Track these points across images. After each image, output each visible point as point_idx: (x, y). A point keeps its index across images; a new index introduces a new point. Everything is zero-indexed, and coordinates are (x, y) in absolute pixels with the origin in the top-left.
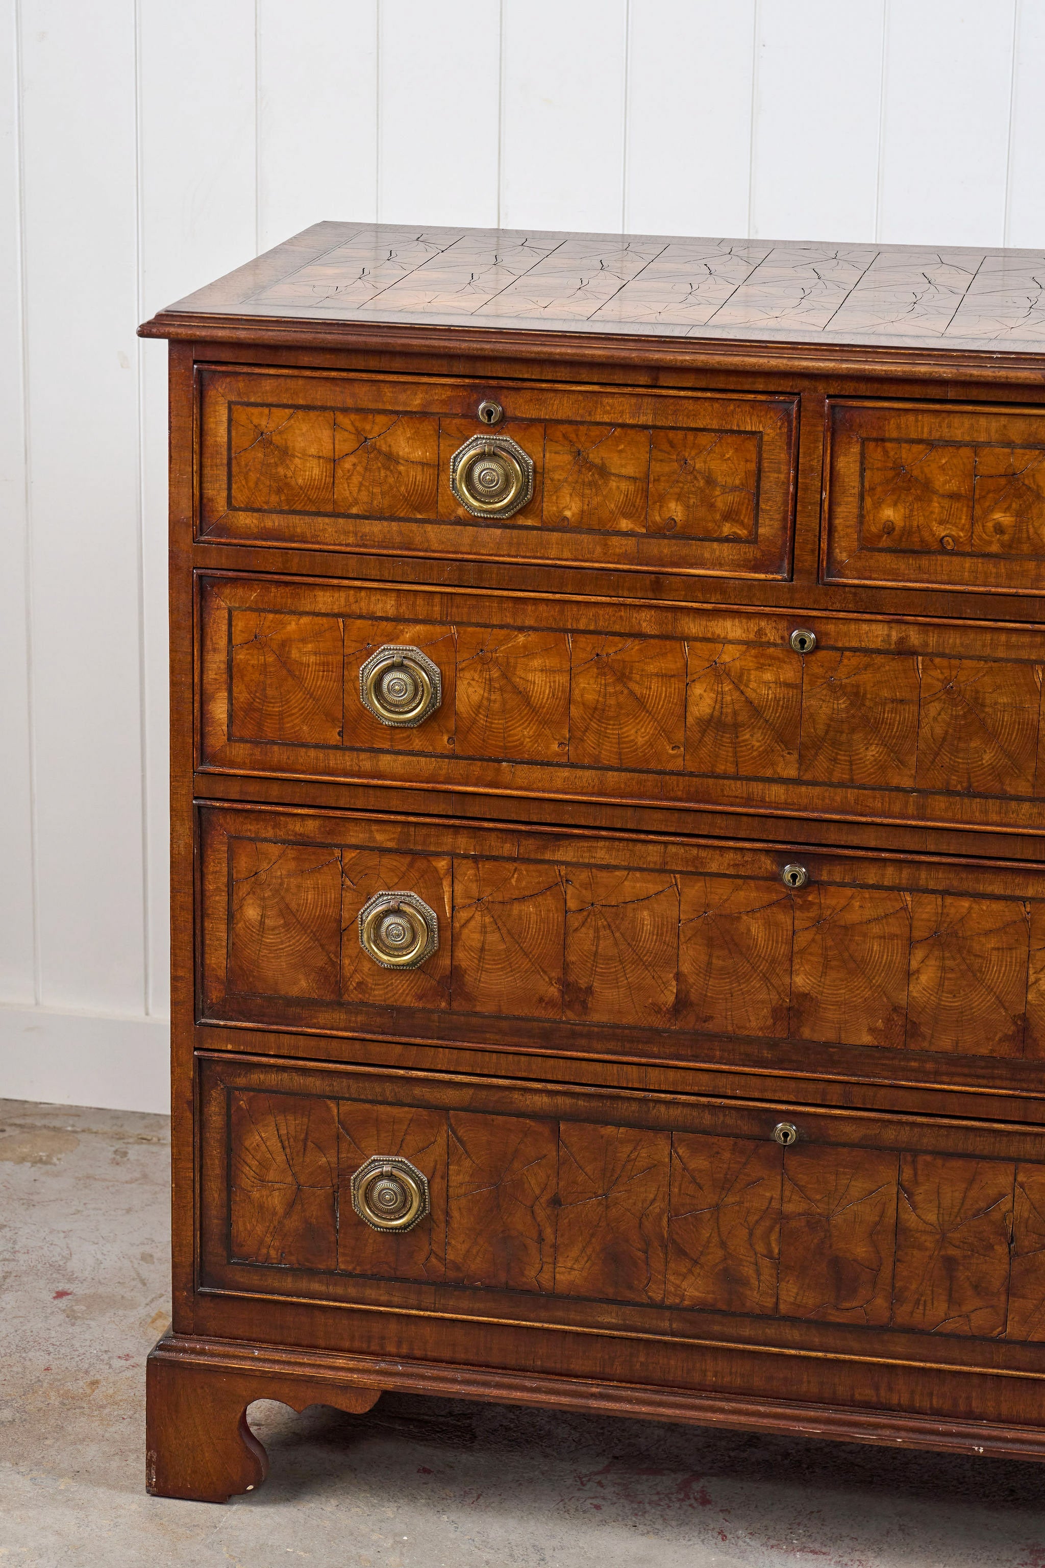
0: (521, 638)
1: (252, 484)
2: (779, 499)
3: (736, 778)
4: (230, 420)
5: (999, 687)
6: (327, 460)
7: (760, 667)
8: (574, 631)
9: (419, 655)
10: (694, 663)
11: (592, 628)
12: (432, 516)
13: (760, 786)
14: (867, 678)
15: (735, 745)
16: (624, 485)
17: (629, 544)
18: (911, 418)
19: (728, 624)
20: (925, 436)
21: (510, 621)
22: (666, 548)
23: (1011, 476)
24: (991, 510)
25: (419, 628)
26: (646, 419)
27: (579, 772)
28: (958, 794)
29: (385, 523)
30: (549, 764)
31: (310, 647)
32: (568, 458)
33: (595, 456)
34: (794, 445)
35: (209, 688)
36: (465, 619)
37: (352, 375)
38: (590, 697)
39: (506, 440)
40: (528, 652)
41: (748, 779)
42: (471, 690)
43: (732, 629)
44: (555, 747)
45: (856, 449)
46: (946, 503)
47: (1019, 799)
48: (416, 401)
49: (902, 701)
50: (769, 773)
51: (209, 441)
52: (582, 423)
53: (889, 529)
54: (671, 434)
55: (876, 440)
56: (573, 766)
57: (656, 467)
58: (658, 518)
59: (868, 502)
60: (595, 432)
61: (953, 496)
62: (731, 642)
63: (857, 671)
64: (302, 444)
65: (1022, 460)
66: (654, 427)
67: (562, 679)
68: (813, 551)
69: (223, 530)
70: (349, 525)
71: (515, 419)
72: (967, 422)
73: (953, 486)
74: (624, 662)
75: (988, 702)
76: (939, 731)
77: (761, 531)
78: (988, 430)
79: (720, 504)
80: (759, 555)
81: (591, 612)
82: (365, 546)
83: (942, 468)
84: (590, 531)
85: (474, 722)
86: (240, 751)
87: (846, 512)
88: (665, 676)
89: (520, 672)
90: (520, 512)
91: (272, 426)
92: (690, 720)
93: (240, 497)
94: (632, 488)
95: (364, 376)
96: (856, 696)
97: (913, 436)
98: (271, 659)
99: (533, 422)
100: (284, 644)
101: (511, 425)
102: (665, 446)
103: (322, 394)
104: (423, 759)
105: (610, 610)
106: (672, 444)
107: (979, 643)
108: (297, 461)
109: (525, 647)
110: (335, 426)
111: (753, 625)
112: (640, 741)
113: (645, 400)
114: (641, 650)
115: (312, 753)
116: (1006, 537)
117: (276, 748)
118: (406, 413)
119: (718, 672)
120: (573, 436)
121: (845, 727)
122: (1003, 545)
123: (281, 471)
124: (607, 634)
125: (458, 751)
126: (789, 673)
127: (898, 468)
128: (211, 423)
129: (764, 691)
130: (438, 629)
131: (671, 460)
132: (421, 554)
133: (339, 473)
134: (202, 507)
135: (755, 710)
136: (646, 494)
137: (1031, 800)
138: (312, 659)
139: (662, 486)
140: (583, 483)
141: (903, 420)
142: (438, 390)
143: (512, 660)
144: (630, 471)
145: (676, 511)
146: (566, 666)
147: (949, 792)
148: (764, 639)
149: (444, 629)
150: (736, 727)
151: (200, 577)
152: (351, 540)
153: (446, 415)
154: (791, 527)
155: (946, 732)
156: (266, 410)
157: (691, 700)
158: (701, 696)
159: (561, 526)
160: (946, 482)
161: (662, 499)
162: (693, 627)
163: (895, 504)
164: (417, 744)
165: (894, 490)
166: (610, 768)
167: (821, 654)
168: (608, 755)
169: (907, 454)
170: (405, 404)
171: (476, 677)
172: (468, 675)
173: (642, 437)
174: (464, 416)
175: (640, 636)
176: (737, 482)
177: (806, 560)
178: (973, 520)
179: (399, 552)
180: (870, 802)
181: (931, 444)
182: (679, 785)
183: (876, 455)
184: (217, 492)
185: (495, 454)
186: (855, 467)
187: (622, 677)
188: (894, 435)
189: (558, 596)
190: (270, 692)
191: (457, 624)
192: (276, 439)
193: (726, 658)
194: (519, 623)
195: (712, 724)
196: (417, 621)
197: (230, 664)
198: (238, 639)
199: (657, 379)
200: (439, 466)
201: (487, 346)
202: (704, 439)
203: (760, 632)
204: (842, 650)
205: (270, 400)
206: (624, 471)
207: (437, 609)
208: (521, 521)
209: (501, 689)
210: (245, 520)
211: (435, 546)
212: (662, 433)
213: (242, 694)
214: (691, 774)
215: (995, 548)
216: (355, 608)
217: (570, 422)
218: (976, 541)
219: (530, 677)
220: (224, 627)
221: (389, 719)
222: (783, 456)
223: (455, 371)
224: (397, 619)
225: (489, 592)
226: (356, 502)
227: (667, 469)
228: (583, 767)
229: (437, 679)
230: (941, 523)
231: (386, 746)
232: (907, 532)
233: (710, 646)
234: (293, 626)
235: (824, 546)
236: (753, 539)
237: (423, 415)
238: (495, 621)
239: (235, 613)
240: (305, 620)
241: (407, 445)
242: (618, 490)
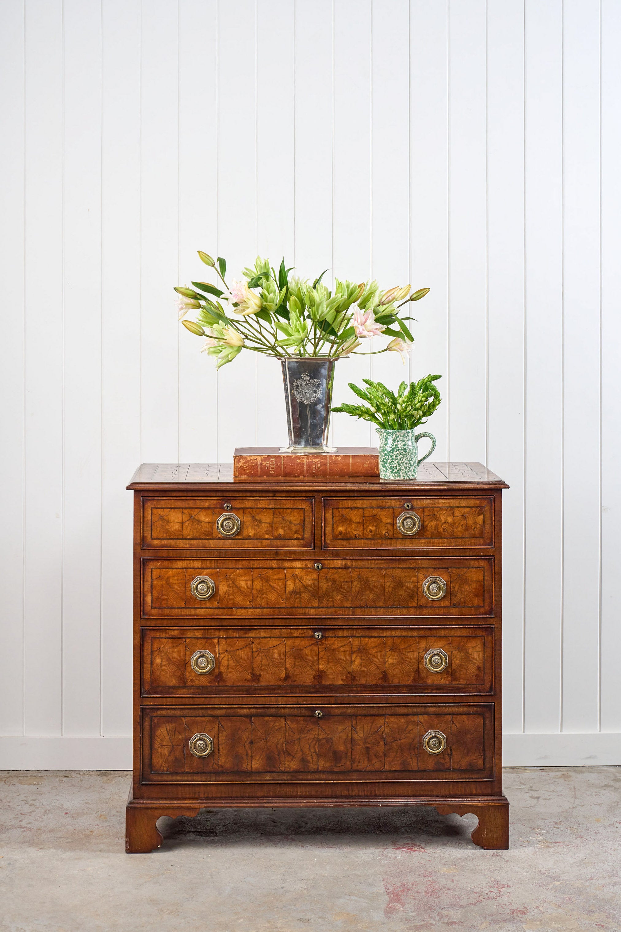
0: (238, 571)
1: (158, 531)
2: (310, 526)
3: (301, 608)
4: (152, 513)
5: (373, 576)
6: (180, 523)
7: (307, 575)
8: (253, 568)
9: (209, 578)
10: (288, 575)
11: (258, 567)
12: (211, 538)
13: (308, 609)
14: (336, 576)
15: (300, 598)
16: (266, 525)
17: (268, 542)
18: (346, 502)
19: (297, 563)
20: (350, 506)
21: (234, 566)
22: (278, 542)
23: (373, 516)
24: (368, 526)
25: (208, 570)
26: (272, 506)
27: (256, 610)
28: (364, 608)
29: (198, 540)
30: (247, 608)
31: (176, 578)
32: (250, 518)
33: (257, 518)
34: (313, 511)
35: (145, 593)
36: (221, 567)
37: (188, 498)
38: (258, 587)
39: (233, 514)
40: (240, 575)
41: (304, 608)
42: (223, 588)
43: (298, 564)
44: (248, 603)
45: (331, 511)
46: (356, 525)
47: (380, 608)
48: (206, 505)
49: (347, 582)
50: (310, 606)
51: (146, 519)
52: (254, 508)
53: (341, 533)
54: (279, 510)
55: (336, 508)
56: (253, 608)
57: (275, 520)
58: (276, 534)
59: (335, 526)
60: (258, 510)
61: (358, 523)
62: (298, 568)
63: (334, 574)
64: (173, 519)
65: (376, 512)
66: (275, 508)
67: (250, 582)
68: (320, 541)
69: (149, 545)
70: (187, 541)
71: (235, 508)
72: (361, 502)
73: (358, 520)
74: (268, 576)
75: (370, 580)
76: (357, 589)
77: (305, 536)
78: (366, 504)
79: (293, 529)
80: (305, 543)
81: (258, 562)
82: (192, 547)
83: (355, 515)
84: (257, 539)
85: (224, 597)
86: (155, 611)
87: (329, 529)
88: (280, 580)
89: (238, 581)
90: (237, 535)
91: (164, 514)
92: (287, 592)
93: (155, 535)
94: (268, 526)
95: (192, 498)
96: (334, 581)
97: (346, 507)
98: (164, 582)
99: (240, 508)
100: (168, 578)
101: (234, 510)
102: (278, 514)
103: (179, 504)
104: (210, 609)
105: (263, 561)
106: (279, 513)
107: (367, 564)
108: (172, 524)
109: (239, 574)
110: (183, 513)
111: (304, 563)
112: (273, 599)
113: (272, 501)
114: (272, 572)
115: (177, 610)
116: (373, 533)
117: (166, 609)
118: (203, 508)
119: (295, 577)
120: (252, 512)
121: (331, 590)
122: (372, 536)
123: (167, 527)
124: (263, 568)
125: (220, 606)
126: (315, 576)
127: (343, 515)
128: (146, 514)
129: (308, 582)
130: (214, 570)
131: (279, 517)
132: (209, 549)
133: (184, 526)
134: (143, 539)
135: (306, 587)
136: (272, 527)
137: (384, 608)
138: (176, 582)
139: (277, 525)
140: (255, 525)
141: (343, 502)
142: (213, 501)
143: (235, 578)
144: (268, 521)
145: (281, 531)
146: (251, 578)
147: (361, 607)
148: (307, 567)
149: (216, 570)
150: (300, 593)
151: (143, 559)
152: (188, 546)
153: (215, 508)
154: (314, 535)
155: (359, 590)
156: (162, 510)
157: (287, 586)
158: (290, 585)
159: (249, 538)
160: (356, 519)
161: (277, 528)
162: (287, 565)
163: (342, 526)
164: (208, 605)
165: (342, 522)
166: (264, 608)
167: (324, 570)
168: (264, 604)
169: (345, 512)
170: (203, 506)
171: (225, 583)
172: (222, 583)
173: (271, 511)
174: (220, 508)
175: (272, 568)
176: (298, 522)
177: (318, 543)
178: (364, 529)
179: (202, 549)
180: (339, 612)
181: (351, 509)
182: (284, 611)
183: (336, 512)
184: (148, 534)
185: (230, 518)
186: (331, 516)
187: (267, 580)
188: (341, 507)
189: (248, 558)
190: (164, 593)
191: (219, 568)
192: (166, 518)
193: (297, 573)
194: (237, 567)
195: (293, 592)
196: (207, 568)
197: (152, 585)
198: (154, 577)
199: (275, 494)
200: (213, 523)
201: (228, 487)
202: (288, 511)
203: (306, 565)
204: (329, 568)
205: (164, 507)
206: (266, 521)
207: (213, 564)
208: (237, 537)
209: (232, 587)
210: (156, 542)
211: (212, 546)
212: (276, 510)
213: (155, 594)
214: (288, 608)
215: (370, 537)
216: (189, 566)
217: (251, 508)
218: (365, 535)
219: (241, 582)
220: (150, 574)
221: (200, 598)
222: (311, 514)
223: (218, 495)
224: (202, 568)
225: (229, 558)
226: (189, 535)
227: (278, 520)
228: (257, 608)
229: (214, 585)
230: (355, 530)
231: (199, 606)
232: (346, 534)
233: (292, 570)
234: (171, 572)
235: (323, 539)
236: (303, 538)
237: (208, 508)
238: (230, 567)
239: (153, 570)
240: (174, 570)
241: (204, 517)
242: (265, 527)
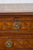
0: (20, 39)
6: (1, 26)
9: (11, 42)
17: (29, 31)
22: (32, 31)
29: (7, 31)
32: (24, 24)
33: (26, 23)
36: (15, 38)
38: (26, 43)
39: (18, 22)
44: (23, 48)
48: (9, 20)
52: (25, 21)
57: (32, 24)
58: (32, 28)
67: (23, 42)
70: (4, 31)
74: (29, 40)
82: (5, 33)
84: (26, 30)
99: (20, 21)
102: (32, 22)
110: (2, 22)
112: (30, 46)
113: (31, 18)
124: (27, 38)
125: (14, 49)
130: (12, 39)
132: (10, 33)
136: (31, 26)
140: (25, 26)
144: (29, 24)
153: (12, 21)
159: (23, 30)
164: (11, 49)
168: (27, 48)
173: (30, 21)
174: (14, 21)
175: (30, 38)
179: (8, 33)
185: (17, 24)
196: (10, 39)
199: (32, 16)
200: (12, 25)
209: (18, 43)
216: (5, 38)
219: (20, 42)
224: (9, 39)
225: (17, 36)
226: (4, 29)
231: (8, 49)
237: (10, 21)
241: (9, 24)
242: (28, 26)
